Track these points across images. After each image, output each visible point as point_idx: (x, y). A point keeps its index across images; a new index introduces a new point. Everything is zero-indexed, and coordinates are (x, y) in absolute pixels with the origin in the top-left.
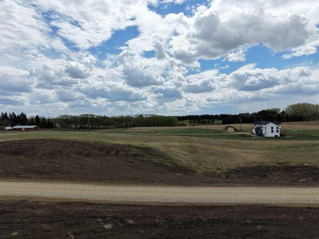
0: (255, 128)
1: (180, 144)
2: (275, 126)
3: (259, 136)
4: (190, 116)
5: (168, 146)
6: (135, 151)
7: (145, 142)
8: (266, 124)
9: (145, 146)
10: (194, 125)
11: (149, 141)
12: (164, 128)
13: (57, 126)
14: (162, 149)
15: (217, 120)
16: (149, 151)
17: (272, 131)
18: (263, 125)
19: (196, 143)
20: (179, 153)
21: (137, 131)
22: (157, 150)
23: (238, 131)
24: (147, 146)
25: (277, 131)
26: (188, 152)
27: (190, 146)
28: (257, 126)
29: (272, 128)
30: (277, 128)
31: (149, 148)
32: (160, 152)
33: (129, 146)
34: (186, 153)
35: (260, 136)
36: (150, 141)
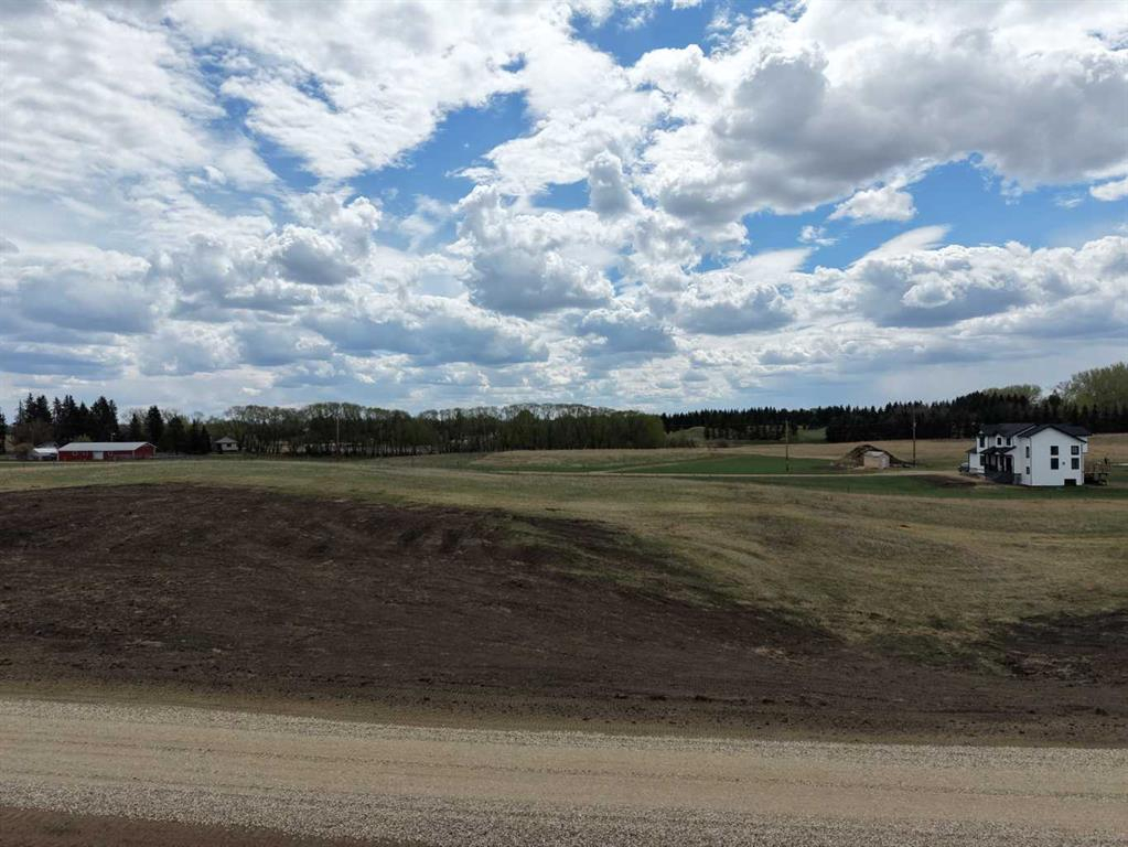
0: (979, 449)
1: (713, 509)
2: (1065, 444)
3: (998, 481)
4: (705, 414)
5: (664, 515)
6: (531, 538)
7: (561, 499)
8: (1028, 435)
9: (563, 515)
10: (725, 446)
11: (578, 495)
12: (616, 453)
13: (224, 448)
14: (646, 530)
15: (804, 428)
16: (590, 535)
17: (1055, 464)
18: (1015, 441)
19: (776, 503)
20: (724, 547)
21: (517, 462)
22: (621, 531)
23: (905, 465)
24: (575, 516)
25: (1075, 464)
26: (760, 543)
27: (759, 518)
28: (990, 443)
29: (1054, 450)
30: (1075, 450)
31: (585, 524)
32: (638, 542)
33: (498, 513)
34: (755, 547)
35: (1006, 483)
36: (580, 494)
